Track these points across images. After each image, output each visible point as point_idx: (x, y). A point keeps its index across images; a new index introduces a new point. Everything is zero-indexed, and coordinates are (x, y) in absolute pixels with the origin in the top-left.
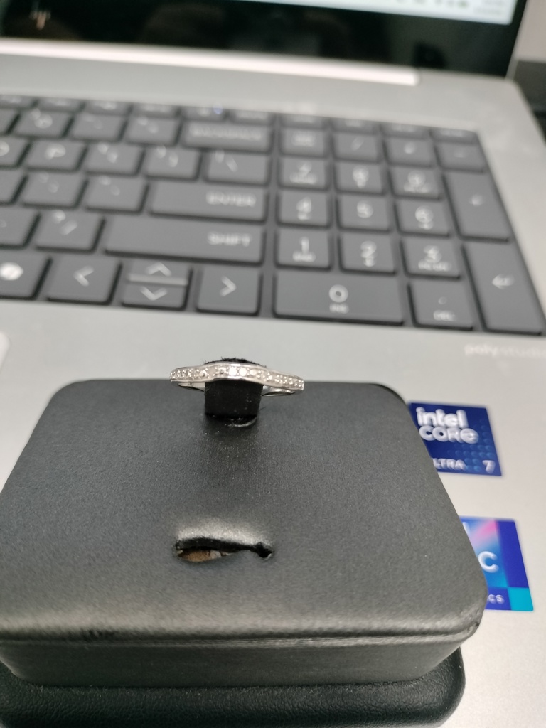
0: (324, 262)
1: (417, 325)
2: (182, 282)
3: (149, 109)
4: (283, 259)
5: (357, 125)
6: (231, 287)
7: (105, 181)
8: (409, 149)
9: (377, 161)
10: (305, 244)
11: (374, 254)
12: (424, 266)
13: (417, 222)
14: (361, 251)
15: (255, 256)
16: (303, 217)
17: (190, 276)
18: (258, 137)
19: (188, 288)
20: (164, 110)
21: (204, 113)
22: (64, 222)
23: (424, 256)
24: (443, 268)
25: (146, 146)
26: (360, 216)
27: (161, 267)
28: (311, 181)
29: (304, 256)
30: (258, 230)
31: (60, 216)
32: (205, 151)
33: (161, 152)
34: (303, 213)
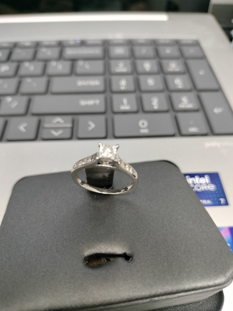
0: (135, 109)
1: (182, 135)
2: (69, 125)
3: (46, 43)
4: (116, 109)
5: (143, 42)
6: (92, 125)
7: (29, 80)
8: (168, 51)
9: (154, 58)
10: (125, 101)
11: (158, 103)
12: (182, 106)
13: (176, 85)
14: (151, 102)
15: (102, 109)
16: (123, 88)
17: (73, 122)
18: (97, 51)
19: (72, 128)
20: (53, 43)
21: (72, 43)
22: (11, 102)
23: (180, 101)
24: (190, 106)
25: (46, 61)
26: (149, 85)
27: (59, 119)
28: (124, 70)
29: (125, 107)
30: (102, 96)
31: (9, 99)
32: (74, 61)
33: (54, 63)
34: (122, 86)
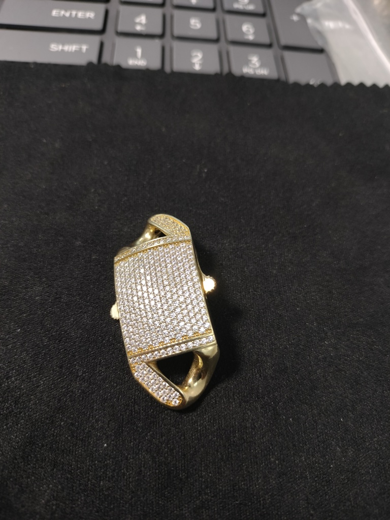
10: (139, 51)
11: (201, 60)
12: (248, 70)
13: (243, 33)
14: (190, 57)
16: (139, 28)
23: (247, 62)
24: (264, 72)
26: (192, 27)
30: (96, 39)
34: (140, 24)
